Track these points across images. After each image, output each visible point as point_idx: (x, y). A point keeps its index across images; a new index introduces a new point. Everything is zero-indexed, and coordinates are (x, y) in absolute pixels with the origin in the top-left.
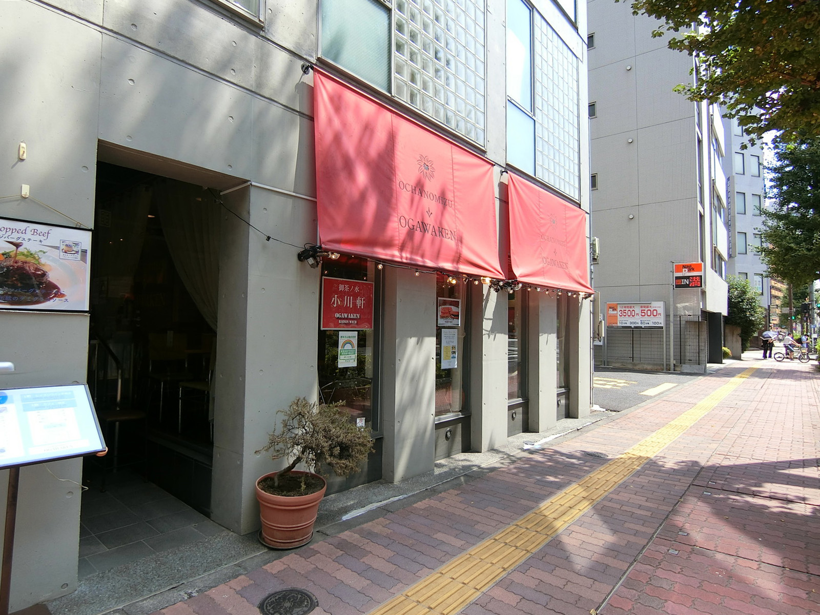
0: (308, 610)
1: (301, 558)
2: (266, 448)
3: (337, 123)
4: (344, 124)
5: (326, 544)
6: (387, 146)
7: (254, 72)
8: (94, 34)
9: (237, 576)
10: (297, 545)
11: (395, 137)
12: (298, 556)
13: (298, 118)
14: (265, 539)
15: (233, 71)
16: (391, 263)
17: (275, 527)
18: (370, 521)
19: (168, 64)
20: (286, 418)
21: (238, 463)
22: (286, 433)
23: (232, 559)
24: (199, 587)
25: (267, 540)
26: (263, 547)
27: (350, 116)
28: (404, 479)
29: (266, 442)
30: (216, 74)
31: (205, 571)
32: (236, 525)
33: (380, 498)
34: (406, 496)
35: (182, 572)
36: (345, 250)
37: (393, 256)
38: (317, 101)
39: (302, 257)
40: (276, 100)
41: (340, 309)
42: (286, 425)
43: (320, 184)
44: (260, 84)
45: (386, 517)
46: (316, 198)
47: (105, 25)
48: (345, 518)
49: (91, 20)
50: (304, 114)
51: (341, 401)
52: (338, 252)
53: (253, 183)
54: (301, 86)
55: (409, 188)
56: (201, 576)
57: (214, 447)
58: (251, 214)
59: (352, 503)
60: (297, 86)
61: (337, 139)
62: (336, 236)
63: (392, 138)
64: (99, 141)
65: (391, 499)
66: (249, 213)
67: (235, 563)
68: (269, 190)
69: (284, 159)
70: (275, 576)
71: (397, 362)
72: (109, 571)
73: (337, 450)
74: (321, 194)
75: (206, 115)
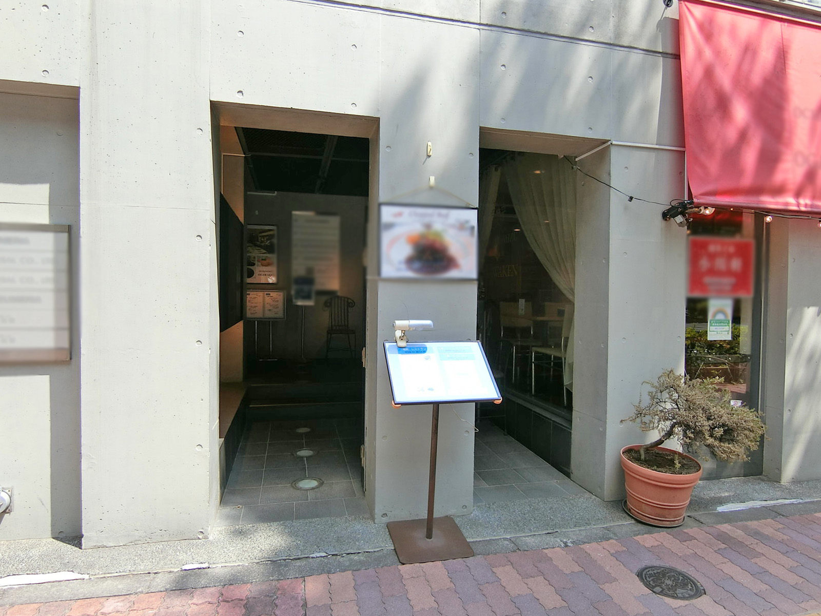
0: (695, 595)
1: (675, 540)
2: (632, 419)
3: (708, 53)
4: (718, 53)
5: (703, 532)
6: (775, 67)
7: (612, 22)
8: (473, 33)
9: (608, 539)
10: (667, 524)
11: (787, 52)
12: (672, 537)
13: (660, 60)
14: (632, 510)
15: (591, 29)
16: (783, 213)
17: (644, 500)
18: (755, 520)
19: (532, 41)
20: (654, 390)
21: (601, 429)
22: (654, 406)
23: (599, 521)
24: (572, 539)
25: (633, 511)
26: (629, 518)
27: (725, 41)
28: (796, 481)
29: (633, 412)
30: (575, 36)
31: (575, 526)
32: (599, 490)
33: (765, 496)
34: (801, 501)
35: (554, 522)
36: (723, 203)
37: (787, 204)
38: (683, 35)
39: (667, 215)
40: (636, 46)
41: (712, 272)
42: (653, 398)
43: (689, 130)
44: (618, 34)
45: (777, 519)
46: (685, 147)
47: (482, 22)
48: (720, 509)
49: (471, 21)
50: (667, 54)
51: (717, 378)
52: (712, 206)
53: (614, 143)
54: (664, 21)
55: (809, 114)
56: (571, 530)
57: (573, 411)
58: (611, 175)
59: (727, 494)
60: (660, 24)
61: (709, 73)
62: (710, 187)
63: (782, 55)
64: (481, 128)
65: (780, 501)
66: (609, 174)
67: (603, 526)
68: (630, 146)
69: (645, 111)
70: (648, 550)
71: (788, 337)
72: (493, 504)
73: (719, 432)
74: (690, 141)
75: (567, 81)
